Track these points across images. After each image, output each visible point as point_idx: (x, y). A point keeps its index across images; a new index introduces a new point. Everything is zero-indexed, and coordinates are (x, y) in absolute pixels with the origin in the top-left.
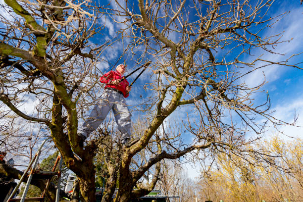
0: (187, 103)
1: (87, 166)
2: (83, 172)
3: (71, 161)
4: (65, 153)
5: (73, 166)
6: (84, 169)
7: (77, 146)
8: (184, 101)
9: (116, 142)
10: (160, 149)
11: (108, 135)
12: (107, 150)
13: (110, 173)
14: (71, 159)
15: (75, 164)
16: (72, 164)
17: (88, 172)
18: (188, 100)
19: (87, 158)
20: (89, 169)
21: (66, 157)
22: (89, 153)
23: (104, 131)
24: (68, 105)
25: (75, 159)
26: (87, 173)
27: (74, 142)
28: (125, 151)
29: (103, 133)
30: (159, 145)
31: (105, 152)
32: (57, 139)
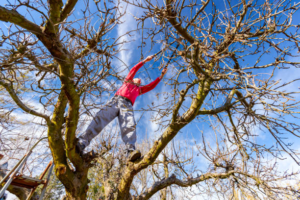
0: (207, 113)
1: (80, 178)
2: (73, 186)
3: (62, 169)
4: (57, 157)
5: (62, 175)
6: (76, 182)
7: (72, 149)
8: (204, 110)
9: (118, 158)
11: (110, 149)
12: (107, 166)
13: (107, 194)
14: (63, 165)
15: (66, 174)
16: (62, 173)
18: (210, 110)
19: (81, 168)
20: (82, 183)
21: (57, 162)
22: (86, 162)
23: (107, 144)
24: (71, 94)
25: (68, 167)
26: (78, 187)
27: (70, 143)
28: (128, 165)
30: (166, 168)
31: (104, 167)
32: (52, 139)
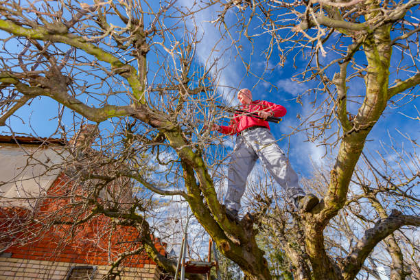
1: (250, 251)
2: (247, 262)
3: (224, 245)
4: (213, 233)
5: (229, 252)
6: (247, 256)
7: (224, 220)
8: (400, 83)
9: (288, 211)
10: (380, 210)
11: (271, 201)
12: (277, 225)
13: (296, 263)
14: (223, 241)
15: (232, 249)
16: (227, 250)
17: (254, 260)
19: (245, 237)
20: (255, 256)
21: (216, 238)
22: (247, 230)
23: (263, 197)
25: (230, 241)
26: (253, 263)
27: (217, 213)
28: (305, 219)
29: (262, 200)
30: (375, 204)
31: (274, 229)
32: (199, 214)
